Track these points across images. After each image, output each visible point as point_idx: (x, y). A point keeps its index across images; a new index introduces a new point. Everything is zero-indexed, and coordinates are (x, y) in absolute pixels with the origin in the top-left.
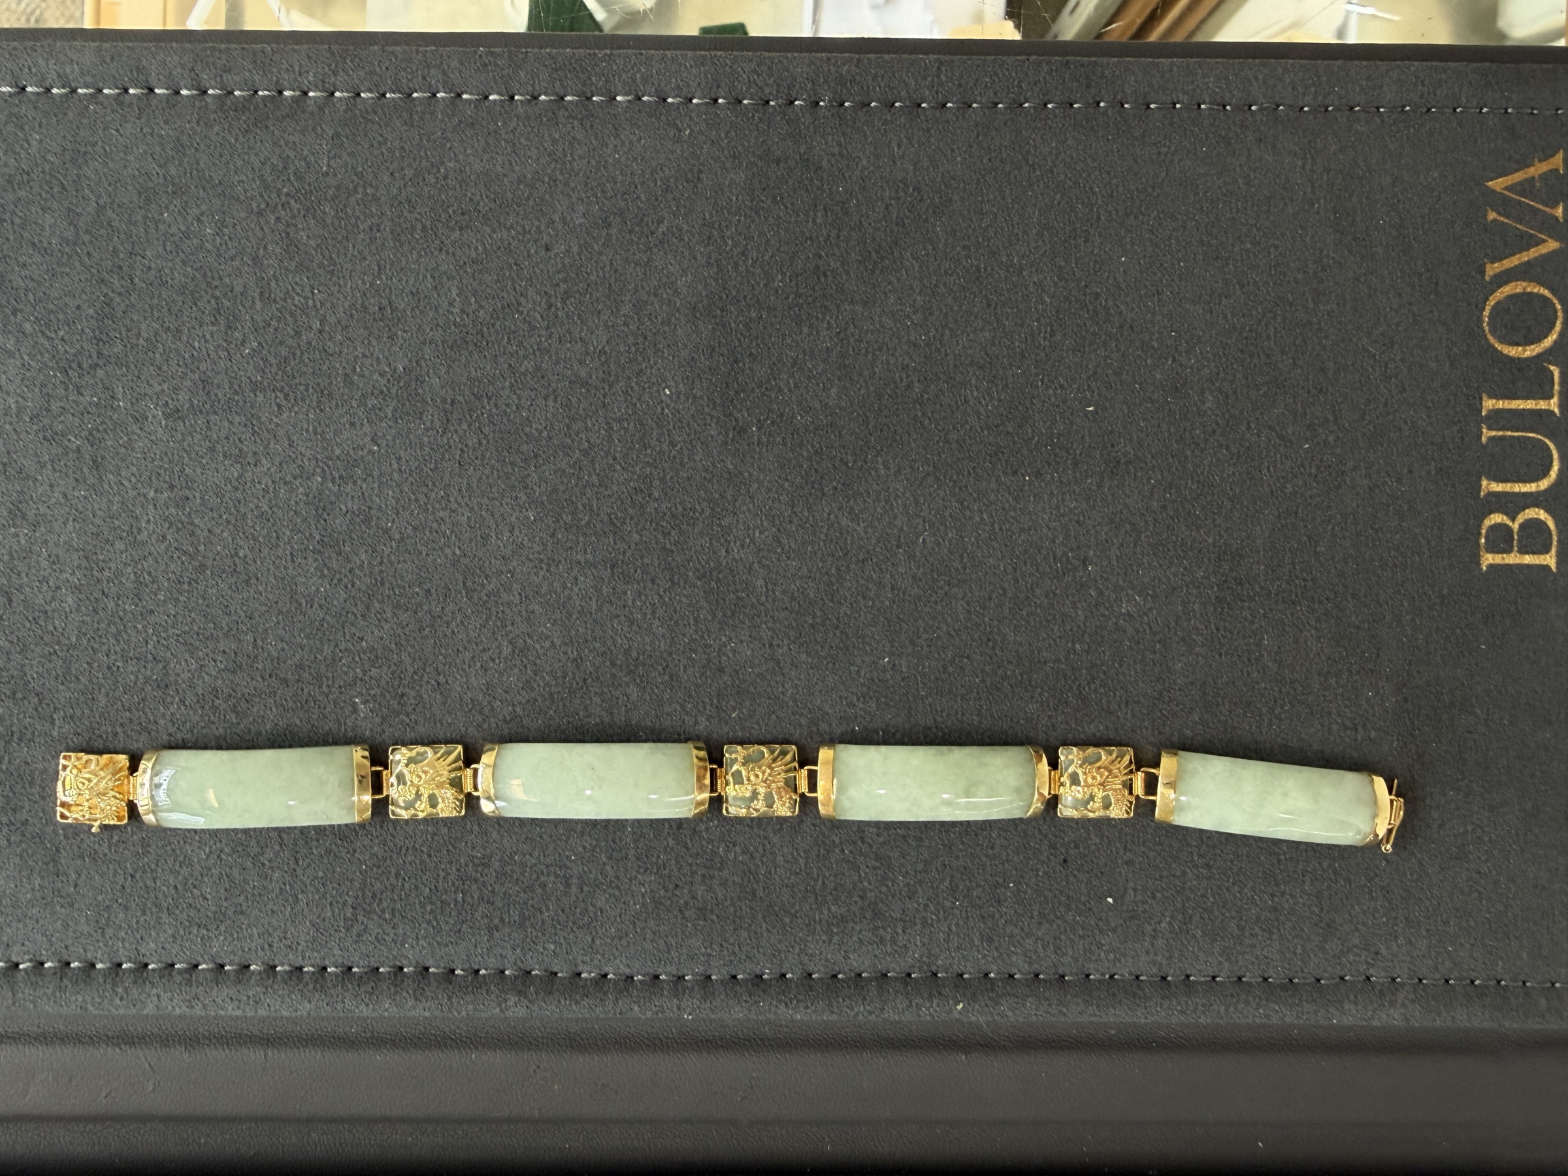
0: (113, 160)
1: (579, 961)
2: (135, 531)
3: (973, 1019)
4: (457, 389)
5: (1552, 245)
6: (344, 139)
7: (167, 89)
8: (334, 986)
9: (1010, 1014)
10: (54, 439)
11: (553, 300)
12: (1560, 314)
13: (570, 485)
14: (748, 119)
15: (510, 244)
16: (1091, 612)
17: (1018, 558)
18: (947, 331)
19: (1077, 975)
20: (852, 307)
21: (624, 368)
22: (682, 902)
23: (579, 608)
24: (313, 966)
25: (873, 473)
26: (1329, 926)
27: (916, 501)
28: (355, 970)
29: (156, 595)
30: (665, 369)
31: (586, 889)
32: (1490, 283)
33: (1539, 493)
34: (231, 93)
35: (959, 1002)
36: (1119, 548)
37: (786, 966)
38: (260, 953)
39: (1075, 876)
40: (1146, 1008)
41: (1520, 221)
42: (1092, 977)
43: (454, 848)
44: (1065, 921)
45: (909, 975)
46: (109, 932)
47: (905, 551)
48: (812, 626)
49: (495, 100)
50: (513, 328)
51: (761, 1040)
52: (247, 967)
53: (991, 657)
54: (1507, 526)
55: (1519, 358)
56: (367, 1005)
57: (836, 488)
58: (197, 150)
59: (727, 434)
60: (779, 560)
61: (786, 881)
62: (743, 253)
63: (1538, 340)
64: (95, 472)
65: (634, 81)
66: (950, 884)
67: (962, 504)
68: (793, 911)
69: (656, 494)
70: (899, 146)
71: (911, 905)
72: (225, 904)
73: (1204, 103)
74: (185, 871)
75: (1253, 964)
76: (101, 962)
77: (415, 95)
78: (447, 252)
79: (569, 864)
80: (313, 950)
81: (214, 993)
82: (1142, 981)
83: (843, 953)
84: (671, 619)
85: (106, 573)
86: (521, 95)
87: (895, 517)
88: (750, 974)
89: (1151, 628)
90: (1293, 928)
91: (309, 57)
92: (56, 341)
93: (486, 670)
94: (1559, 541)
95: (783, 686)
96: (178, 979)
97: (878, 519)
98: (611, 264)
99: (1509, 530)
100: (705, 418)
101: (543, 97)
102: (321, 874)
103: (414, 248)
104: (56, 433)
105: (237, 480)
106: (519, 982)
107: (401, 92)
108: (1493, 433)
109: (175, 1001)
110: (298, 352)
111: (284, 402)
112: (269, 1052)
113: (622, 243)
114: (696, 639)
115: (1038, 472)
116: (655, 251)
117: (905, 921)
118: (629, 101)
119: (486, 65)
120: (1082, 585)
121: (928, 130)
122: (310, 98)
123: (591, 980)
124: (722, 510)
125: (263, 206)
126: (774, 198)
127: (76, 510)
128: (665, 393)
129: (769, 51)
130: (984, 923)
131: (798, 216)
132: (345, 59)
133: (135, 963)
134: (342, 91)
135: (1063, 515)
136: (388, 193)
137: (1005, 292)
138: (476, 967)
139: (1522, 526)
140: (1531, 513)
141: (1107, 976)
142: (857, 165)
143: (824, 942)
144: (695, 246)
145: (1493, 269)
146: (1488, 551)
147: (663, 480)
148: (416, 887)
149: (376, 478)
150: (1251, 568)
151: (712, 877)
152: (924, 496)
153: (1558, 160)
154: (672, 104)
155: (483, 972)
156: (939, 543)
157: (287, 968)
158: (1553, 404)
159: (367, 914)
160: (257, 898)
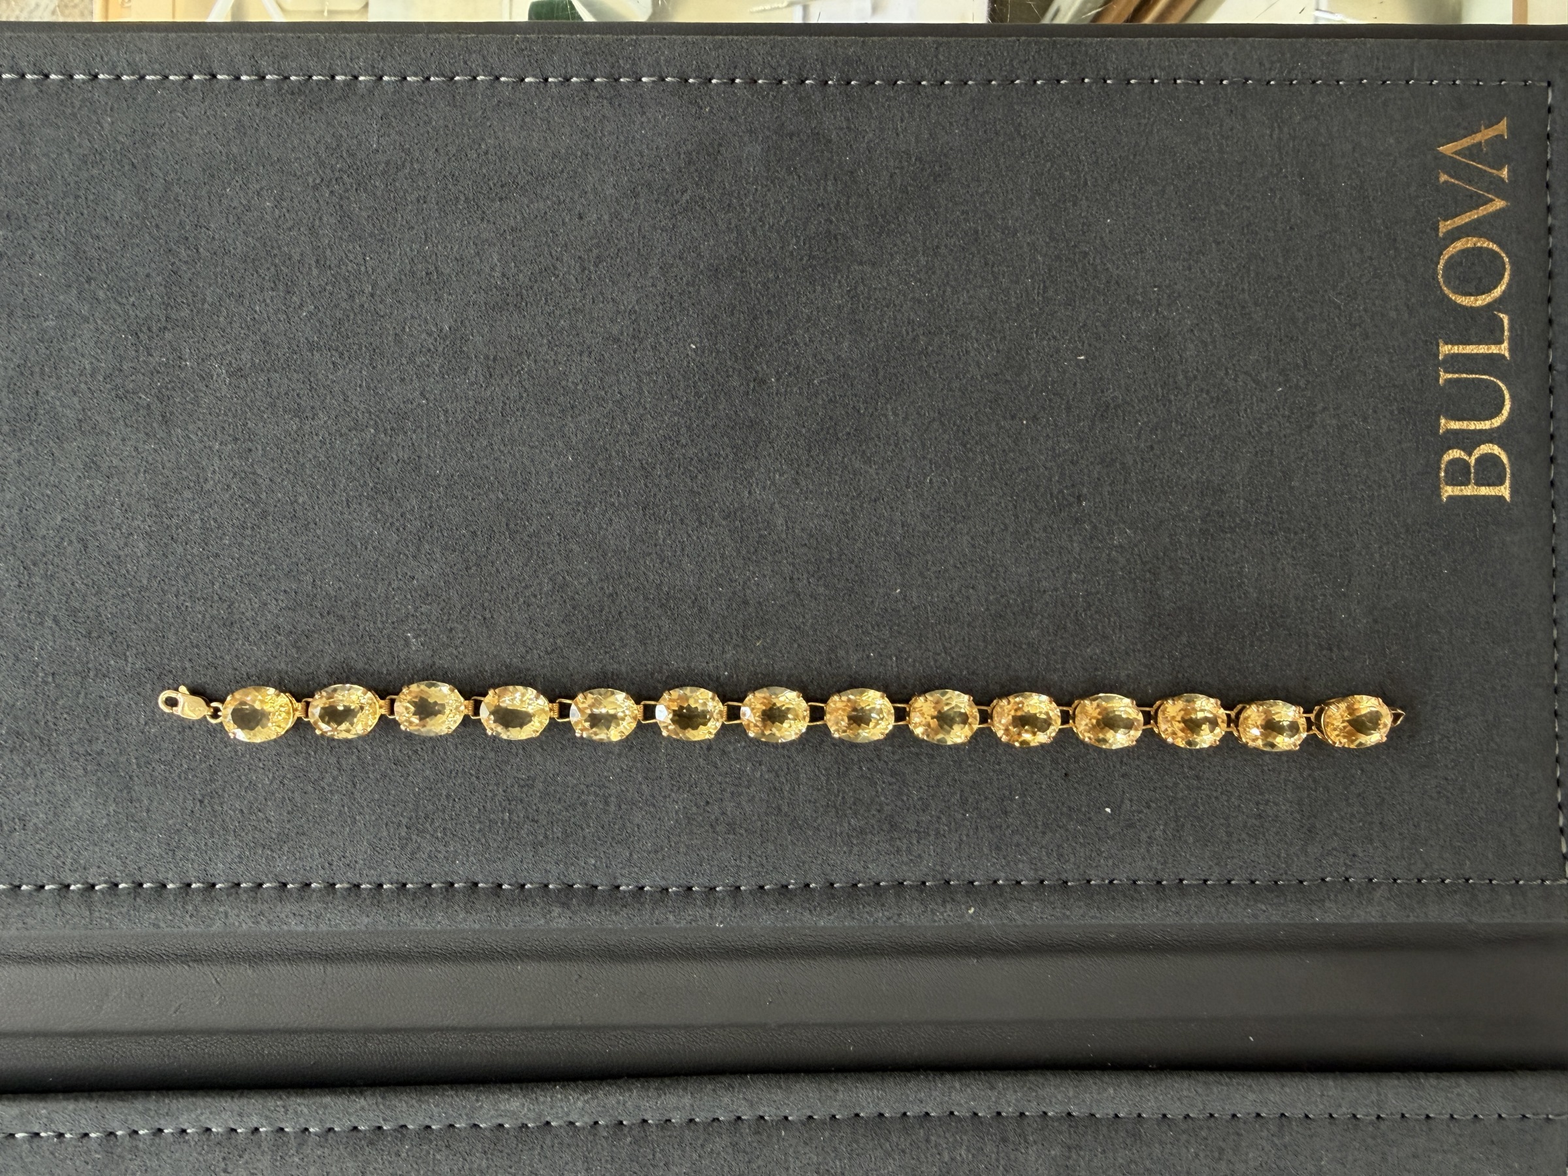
0: (179, 141)
1: (618, 875)
2: (201, 480)
3: (984, 923)
4: (499, 347)
5: (1499, 204)
6: (393, 120)
7: (228, 75)
8: (390, 901)
9: (1017, 917)
10: (126, 397)
11: (586, 264)
12: (1508, 266)
13: (604, 434)
14: (763, 97)
15: (546, 213)
16: (1087, 545)
17: (1018, 496)
18: (949, 289)
19: (1079, 880)
20: (861, 268)
21: (653, 326)
22: (713, 817)
23: (614, 547)
24: (370, 884)
25: (883, 419)
26: (1309, 831)
27: (924, 445)
28: (409, 886)
29: (221, 539)
30: (690, 326)
31: (623, 806)
32: (1444, 239)
33: (1492, 430)
34: (287, 78)
35: (971, 906)
36: (1110, 485)
37: (810, 876)
38: (321, 872)
39: (1075, 789)
40: (1143, 910)
41: (1470, 182)
42: (1093, 882)
43: (501, 771)
44: (1067, 830)
45: (924, 883)
46: (179, 854)
47: (914, 491)
48: (829, 561)
49: (531, 82)
50: (550, 290)
51: (788, 949)
52: (308, 885)
53: (994, 588)
54: (1465, 460)
55: (1471, 307)
56: (421, 918)
57: (849, 434)
58: (256, 130)
59: (748, 385)
60: (798, 500)
61: (809, 797)
62: (760, 220)
63: (1488, 290)
64: (164, 427)
65: (658, 64)
66: (961, 796)
67: (965, 446)
68: (815, 825)
69: (684, 441)
70: (902, 121)
71: (925, 818)
72: (288, 826)
73: (1179, 78)
74: (250, 795)
75: (1241, 868)
76: (172, 882)
77: (457, 78)
78: (488, 221)
79: (607, 784)
80: (370, 868)
81: (278, 909)
82: (1139, 885)
83: (862, 863)
84: (699, 556)
85: (175, 520)
86: (554, 77)
87: (904, 460)
88: (776, 884)
89: (1141, 559)
90: (1277, 833)
91: (359, 44)
92: (128, 307)
93: (529, 606)
94: (1513, 474)
95: (804, 617)
96: (244, 897)
97: (888, 461)
98: (640, 230)
99: (1466, 465)
100: (727, 371)
101: (574, 79)
102: (377, 796)
103: (458, 218)
104: (128, 392)
105: (296, 432)
106: (562, 895)
107: (443, 76)
108: (1450, 376)
109: (242, 917)
110: (352, 316)
111: (339, 361)
112: (329, 969)
113: (650, 211)
114: (722, 575)
115: (1035, 416)
116: (679, 218)
117: (919, 833)
118: (654, 82)
119: (523, 50)
120: (1077, 519)
121: (929, 106)
122: (360, 82)
123: (629, 891)
124: (745, 455)
125: (318, 181)
126: (788, 168)
127: (147, 462)
128: (691, 348)
129: (781, 35)
130: (993, 833)
131: (811, 185)
132: (392, 46)
133: (203, 883)
134: (390, 76)
135: (1059, 456)
136: (433, 167)
137: (1001, 253)
138: (522, 882)
139: (1478, 460)
140: (1485, 449)
141: (1107, 882)
142: (864, 137)
143: (845, 853)
144: (716, 213)
145: (1445, 227)
146: (1447, 484)
147: (689, 428)
148: (466, 807)
149: (425, 430)
150: (1232, 502)
151: (740, 794)
152: (930, 439)
153: (1502, 127)
154: (694, 84)
155: (528, 886)
156: (945, 483)
157: (346, 885)
158: (1504, 349)
159: (420, 832)
160: (318, 820)
